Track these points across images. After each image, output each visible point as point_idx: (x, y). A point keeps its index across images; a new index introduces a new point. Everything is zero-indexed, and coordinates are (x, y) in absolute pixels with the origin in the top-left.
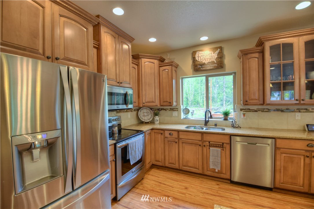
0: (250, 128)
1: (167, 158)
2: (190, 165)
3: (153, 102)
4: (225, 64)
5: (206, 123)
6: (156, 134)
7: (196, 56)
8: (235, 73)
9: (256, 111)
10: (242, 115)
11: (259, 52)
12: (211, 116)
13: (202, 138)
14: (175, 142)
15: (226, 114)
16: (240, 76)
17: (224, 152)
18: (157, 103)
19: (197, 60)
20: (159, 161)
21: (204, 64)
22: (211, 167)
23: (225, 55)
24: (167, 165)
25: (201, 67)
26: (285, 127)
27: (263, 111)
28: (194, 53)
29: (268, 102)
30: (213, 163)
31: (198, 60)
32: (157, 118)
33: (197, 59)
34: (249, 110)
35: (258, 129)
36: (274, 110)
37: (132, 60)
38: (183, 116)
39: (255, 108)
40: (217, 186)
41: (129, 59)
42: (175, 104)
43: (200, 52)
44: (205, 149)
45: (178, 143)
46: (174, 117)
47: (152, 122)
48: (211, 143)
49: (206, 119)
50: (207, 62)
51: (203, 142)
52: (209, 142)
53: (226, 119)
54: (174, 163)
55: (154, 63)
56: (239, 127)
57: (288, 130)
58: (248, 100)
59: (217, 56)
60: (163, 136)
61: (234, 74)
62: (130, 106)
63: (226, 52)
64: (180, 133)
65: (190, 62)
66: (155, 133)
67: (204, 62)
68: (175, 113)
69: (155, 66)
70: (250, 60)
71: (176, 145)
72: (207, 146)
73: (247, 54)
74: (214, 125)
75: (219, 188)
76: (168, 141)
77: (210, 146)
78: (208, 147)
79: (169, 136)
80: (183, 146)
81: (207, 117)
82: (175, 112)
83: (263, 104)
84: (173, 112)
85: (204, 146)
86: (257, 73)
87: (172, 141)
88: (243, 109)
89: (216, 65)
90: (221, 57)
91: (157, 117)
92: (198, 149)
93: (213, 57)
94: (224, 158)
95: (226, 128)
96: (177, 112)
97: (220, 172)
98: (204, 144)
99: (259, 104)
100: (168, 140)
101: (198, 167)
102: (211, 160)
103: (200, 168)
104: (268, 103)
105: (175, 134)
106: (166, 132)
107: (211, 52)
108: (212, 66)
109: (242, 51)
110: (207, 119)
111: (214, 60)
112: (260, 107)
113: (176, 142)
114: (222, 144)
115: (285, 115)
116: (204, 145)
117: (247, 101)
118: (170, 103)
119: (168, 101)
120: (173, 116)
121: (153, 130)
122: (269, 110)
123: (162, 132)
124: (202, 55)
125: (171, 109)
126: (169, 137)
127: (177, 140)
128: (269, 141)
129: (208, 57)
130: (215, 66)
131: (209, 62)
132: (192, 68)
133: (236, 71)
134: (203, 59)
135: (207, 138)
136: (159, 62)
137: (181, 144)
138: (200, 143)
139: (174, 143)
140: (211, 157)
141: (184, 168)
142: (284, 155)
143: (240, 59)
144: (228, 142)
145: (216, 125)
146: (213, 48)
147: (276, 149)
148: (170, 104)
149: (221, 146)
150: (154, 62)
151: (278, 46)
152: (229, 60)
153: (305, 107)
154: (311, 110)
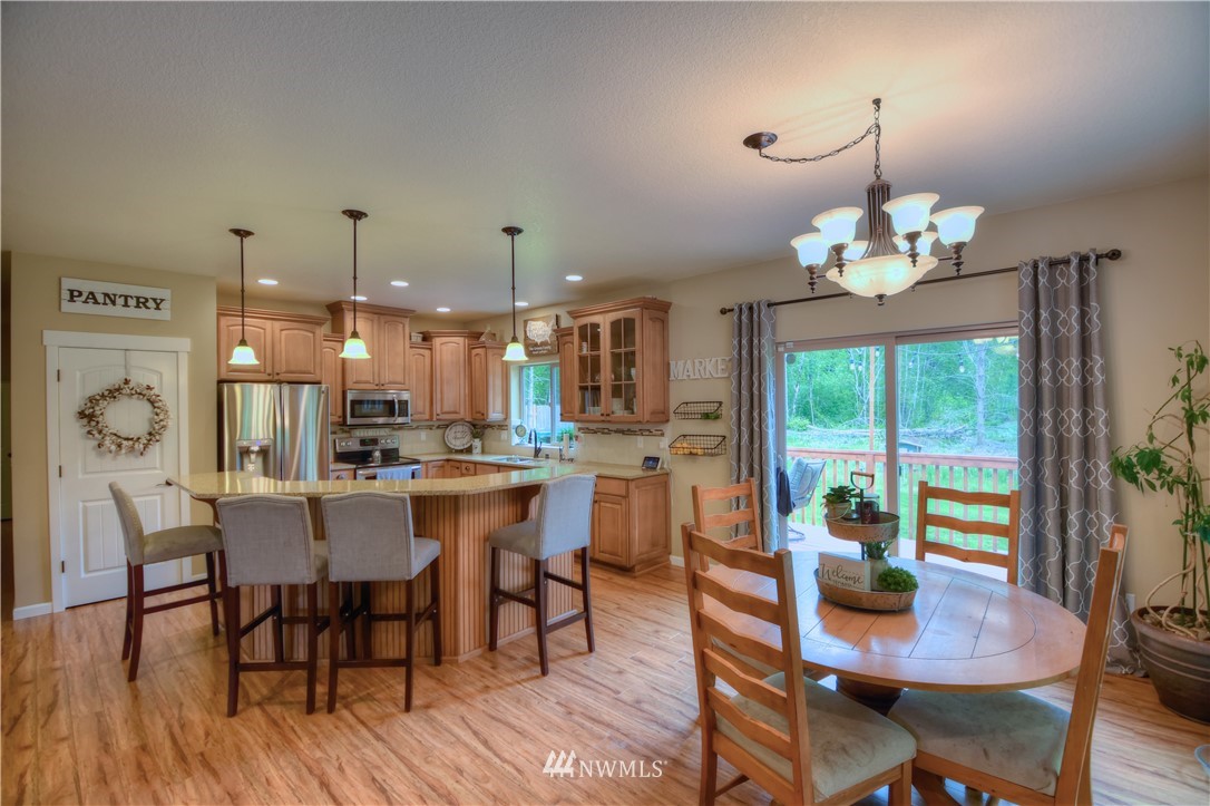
0: (589, 462)
5: (536, 452)
9: (595, 432)
21: (536, 345)
25: (532, 349)
26: (627, 462)
28: (525, 325)
32: (476, 443)
33: (530, 335)
34: (588, 431)
35: (596, 463)
36: (616, 432)
38: (516, 440)
39: (595, 427)
43: (533, 323)
50: (540, 341)
57: (629, 466)
59: (550, 332)
64: (478, 466)
67: (537, 340)
73: (562, 337)
74: (544, 456)
84: (502, 432)
89: (550, 348)
91: (477, 440)
93: (547, 333)
96: (506, 431)
104: (576, 419)
106: (463, 464)
108: (546, 349)
110: (538, 447)
112: (602, 426)
115: (626, 439)
120: (502, 439)
122: (609, 432)
124: (534, 327)
125: (499, 426)
129: (541, 332)
131: (543, 342)
134: (536, 335)
136: (468, 341)
145: (547, 457)
146: (547, 316)
150: (457, 342)
153: (647, 427)
154: (654, 432)
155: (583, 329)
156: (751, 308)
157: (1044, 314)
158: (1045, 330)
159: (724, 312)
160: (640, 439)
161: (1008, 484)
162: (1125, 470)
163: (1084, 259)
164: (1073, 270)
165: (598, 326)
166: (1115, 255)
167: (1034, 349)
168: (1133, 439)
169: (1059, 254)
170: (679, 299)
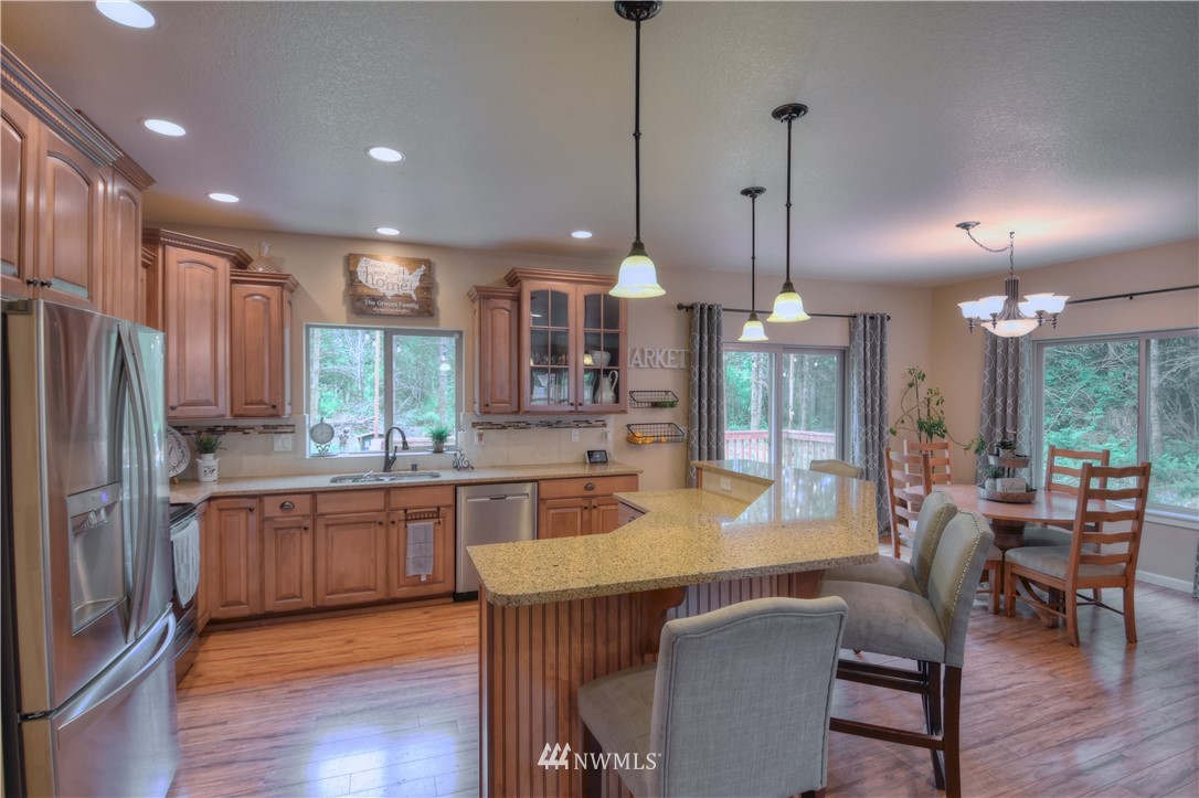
0: (493, 467)
1: (270, 585)
2: (350, 584)
3: (207, 403)
4: (438, 309)
5: (389, 463)
6: (224, 513)
7: (360, 269)
8: (460, 333)
9: (504, 427)
10: (476, 438)
11: (512, 299)
12: (405, 443)
13: (387, 502)
14: (300, 527)
15: (440, 437)
16: (471, 343)
17: (440, 527)
19: (361, 282)
20: (239, 603)
21: (383, 298)
22: (411, 572)
23: (437, 284)
24: (271, 604)
25: (373, 303)
26: (555, 460)
27: (517, 426)
28: (351, 262)
29: (526, 406)
30: (414, 562)
31: (364, 282)
32: (209, 461)
33: (361, 277)
34: (491, 426)
35: (507, 467)
36: (537, 425)
37: (143, 256)
38: (313, 448)
39: (501, 420)
40: (427, 616)
42: (288, 409)
43: (372, 262)
44: (393, 531)
45: (310, 530)
46: (278, 453)
47: (187, 479)
48: (409, 512)
49: (387, 453)
50: (393, 293)
51: (388, 515)
52: (406, 511)
53: (438, 451)
54: (298, 593)
55: (214, 269)
56: (470, 468)
57: (560, 465)
58: (489, 403)
59: (418, 284)
60: (254, 518)
61: (457, 336)
63: (440, 277)
64: (319, 497)
65: (340, 283)
66: (220, 510)
67: (382, 290)
68: (283, 442)
69: (215, 277)
70: (494, 312)
71: (304, 536)
72: (400, 521)
73: (488, 299)
74: (410, 467)
75: (432, 617)
76: (276, 529)
77: (407, 520)
78: (402, 524)
79: (278, 513)
80: (330, 534)
81: (391, 448)
82: (283, 436)
83: (517, 413)
84: (276, 437)
85: (393, 522)
86: (508, 343)
87: (291, 528)
88: (478, 424)
89: (417, 307)
90: (428, 286)
91: (209, 457)
92: (376, 535)
93: (409, 284)
94: (441, 543)
95: (441, 473)
96: (290, 436)
97: (432, 580)
98: (394, 517)
99: (509, 411)
100: (275, 526)
101: (372, 586)
102: (410, 556)
103: (381, 585)
104: (526, 409)
105: (303, 505)
106: (267, 499)
107: (402, 268)
108: (406, 308)
109: (479, 289)
110: (391, 455)
111: (412, 293)
112: (513, 418)
113: (306, 529)
114: (435, 509)
115: (555, 433)
116: (391, 519)
117: (487, 405)
118: (274, 407)
119: (267, 401)
120: (276, 449)
121: (213, 503)
122: (528, 425)
123: (252, 503)
124: (377, 270)
125: (265, 427)
126: (279, 517)
127: (308, 523)
128: (528, 488)
129: (395, 281)
130: (412, 310)
131: (398, 296)
132: (344, 303)
133: (463, 329)
134: (381, 282)
135: (399, 500)
136: (231, 267)
137: (321, 531)
138: (381, 517)
139: (298, 533)
140: (410, 547)
141: (330, 600)
142: (552, 511)
143: (473, 301)
144: (451, 502)
145: (414, 467)
146: (407, 259)
147: (540, 501)
148: (275, 410)
149: (436, 514)
150: (214, 265)
151: (544, 293)
152: (448, 299)
153: (584, 418)
154: (594, 423)
159: (681, 308)
160: (576, 432)
166: (889, 318)
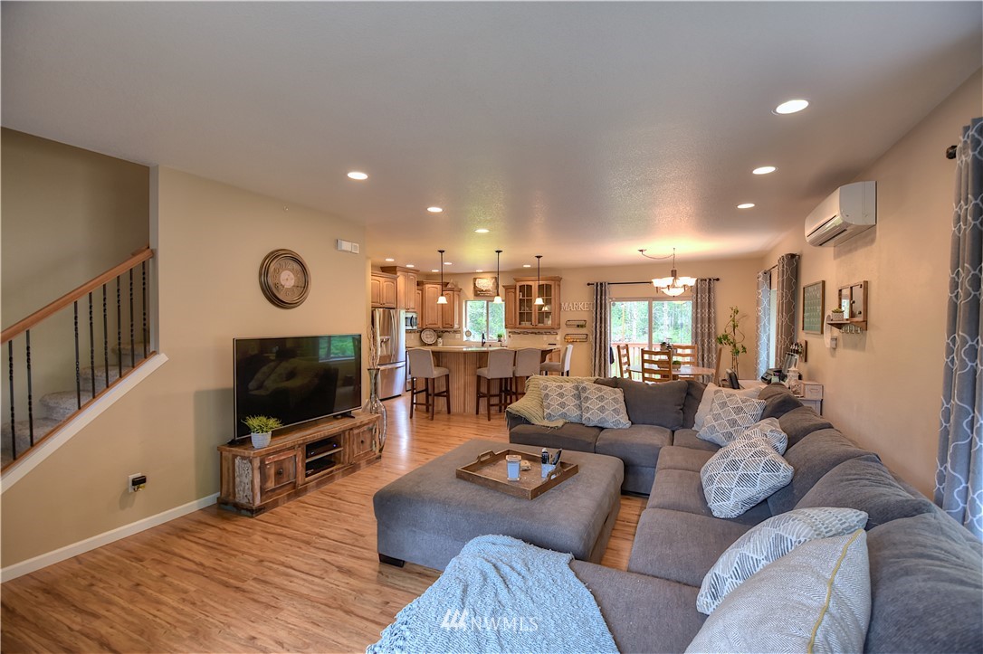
3: (435, 324)
5: (483, 343)
7: (477, 283)
9: (518, 334)
10: (512, 337)
15: (500, 336)
18: (440, 325)
19: (477, 287)
21: (484, 290)
25: (481, 293)
28: (475, 279)
33: (477, 285)
37: (419, 288)
38: (465, 338)
41: (414, 287)
42: (456, 326)
43: (480, 280)
46: (457, 338)
47: (436, 344)
50: (486, 289)
53: (499, 341)
59: (493, 285)
62: (415, 328)
65: (471, 288)
67: (484, 288)
68: (458, 336)
70: (509, 294)
74: (488, 346)
82: (458, 334)
83: (515, 328)
84: (456, 334)
88: (512, 332)
90: (496, 285)
91: (440, 339)
93: (491, 285)
95: (498, 347)
99: (513, 327)
107: (489, 281)
108: (490, 293)
110: (484, 341)
111: (492, 288)
119: (450, 323)
122: (528, 333)
124: (482, 282)
125: (453, 331)
129: (487, 285)
130: (492, 293)
132: (473, 293)
134: (483, 286)
136: (442, 287)
146: (491, 278)
148: (452, 326)
150: (437, 287)
153: (549, 331)
154: (553, 333)
155: (522, 287)
156: (601, 284)
157: (699, 296)
158: (699, 300)
159: (588, 284)
160: (545, 336)
161: (689, 343)
162: (720, 341)
163: (710, 280)
164: (707, 283)
165: (531, 286)
166: (718, 280)
167: (696, 306)
168: (721, 333)
169: (704, 278)
170: (565, 277)
